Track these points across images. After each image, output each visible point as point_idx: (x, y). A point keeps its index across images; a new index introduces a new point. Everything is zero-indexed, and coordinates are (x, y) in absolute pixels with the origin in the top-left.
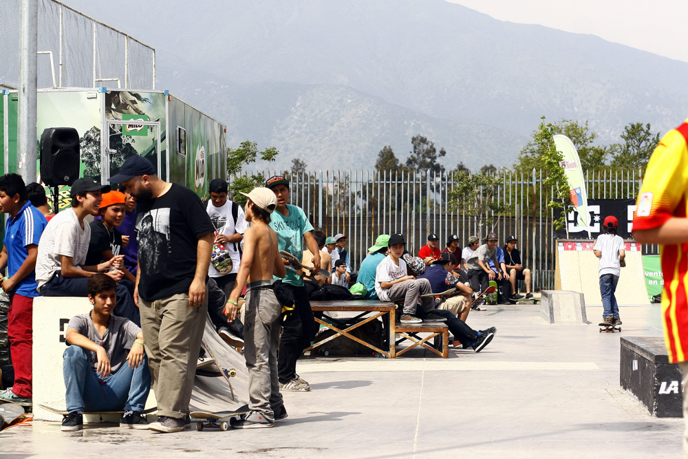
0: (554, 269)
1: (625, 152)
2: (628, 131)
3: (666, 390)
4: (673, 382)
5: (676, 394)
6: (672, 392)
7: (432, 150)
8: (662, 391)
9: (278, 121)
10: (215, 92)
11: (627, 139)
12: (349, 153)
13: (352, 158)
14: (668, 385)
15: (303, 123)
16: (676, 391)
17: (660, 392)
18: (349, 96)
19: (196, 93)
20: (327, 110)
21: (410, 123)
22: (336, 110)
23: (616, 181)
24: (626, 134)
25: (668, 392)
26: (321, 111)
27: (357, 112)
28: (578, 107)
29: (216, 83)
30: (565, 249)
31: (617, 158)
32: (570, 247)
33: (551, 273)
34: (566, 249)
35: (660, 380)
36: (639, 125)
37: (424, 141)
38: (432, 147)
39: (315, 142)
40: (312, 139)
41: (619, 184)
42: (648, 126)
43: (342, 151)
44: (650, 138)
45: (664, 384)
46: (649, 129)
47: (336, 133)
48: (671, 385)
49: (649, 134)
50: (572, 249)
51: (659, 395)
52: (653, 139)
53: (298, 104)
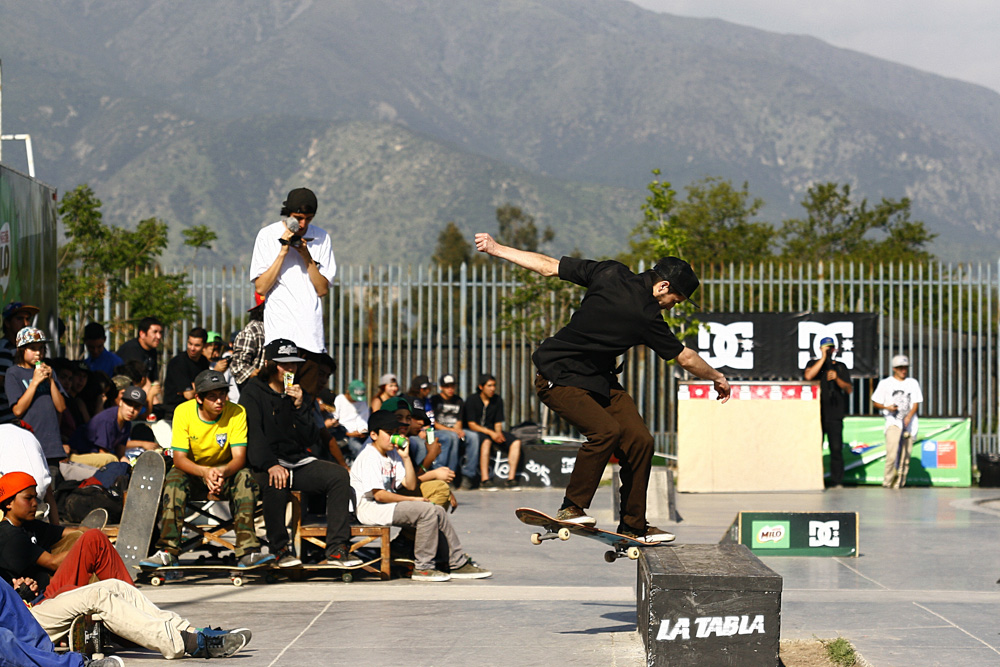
0: (676, 430)
1: (808, 232)
2: (813, 196)
3: (668, 634)
4: (680, 620)
5: (686, 641)
6: (679, 636)
7: (530, 230)
8: (662, 635)
9: (278, 182)
10: (171, 133)
11: (810, 208)
12: (398, 234)
13: (402, 244)
14: (672, 625)
15: (320, 184)
16: (686, 635)
17: (659, 638)
18: (398, 139)
19: (139, 135)
20: (360, 163)
21: (501, 186)
22: (375, 164)
23: (780, 282)
24: (810, 201)
25: (672, 637)
26: (350, 164)
27: (411, 166)
28: (784, 158)
29: (173, 118)
30: (691, 396)
31: (792, 245)
32: (699, 392)
33: (670, 437)
34: (693, 396)
35: (659, 618)
36: (831, 187)
37: (516, 214)
38: (531, 224)
39: (341, 217)
40: (334, 212)
41: (786, 287)
42: (846, 189)
43: (386, 233)
44: (849, 208)
45: (665, 624)
46: (848, 193)
47: (376, 202)
48: (678, 625)
49: (847, 203)
50: (703, 396)
51: (657, 642)
52: (856, 210)
53: (312, 153)
